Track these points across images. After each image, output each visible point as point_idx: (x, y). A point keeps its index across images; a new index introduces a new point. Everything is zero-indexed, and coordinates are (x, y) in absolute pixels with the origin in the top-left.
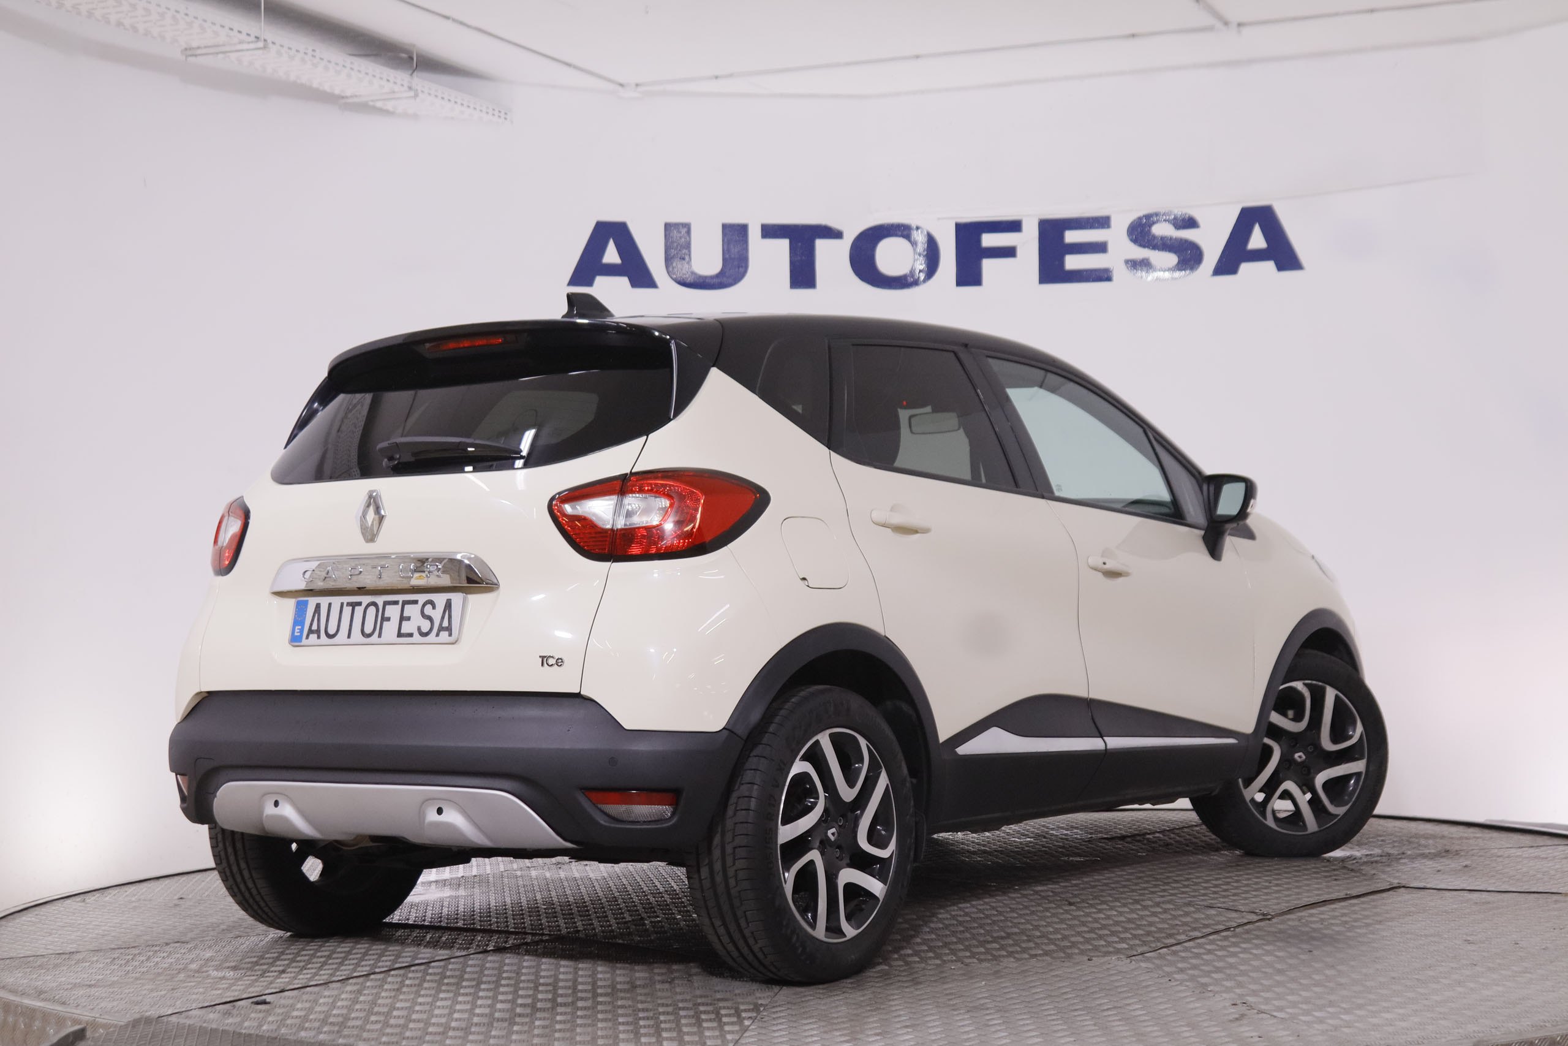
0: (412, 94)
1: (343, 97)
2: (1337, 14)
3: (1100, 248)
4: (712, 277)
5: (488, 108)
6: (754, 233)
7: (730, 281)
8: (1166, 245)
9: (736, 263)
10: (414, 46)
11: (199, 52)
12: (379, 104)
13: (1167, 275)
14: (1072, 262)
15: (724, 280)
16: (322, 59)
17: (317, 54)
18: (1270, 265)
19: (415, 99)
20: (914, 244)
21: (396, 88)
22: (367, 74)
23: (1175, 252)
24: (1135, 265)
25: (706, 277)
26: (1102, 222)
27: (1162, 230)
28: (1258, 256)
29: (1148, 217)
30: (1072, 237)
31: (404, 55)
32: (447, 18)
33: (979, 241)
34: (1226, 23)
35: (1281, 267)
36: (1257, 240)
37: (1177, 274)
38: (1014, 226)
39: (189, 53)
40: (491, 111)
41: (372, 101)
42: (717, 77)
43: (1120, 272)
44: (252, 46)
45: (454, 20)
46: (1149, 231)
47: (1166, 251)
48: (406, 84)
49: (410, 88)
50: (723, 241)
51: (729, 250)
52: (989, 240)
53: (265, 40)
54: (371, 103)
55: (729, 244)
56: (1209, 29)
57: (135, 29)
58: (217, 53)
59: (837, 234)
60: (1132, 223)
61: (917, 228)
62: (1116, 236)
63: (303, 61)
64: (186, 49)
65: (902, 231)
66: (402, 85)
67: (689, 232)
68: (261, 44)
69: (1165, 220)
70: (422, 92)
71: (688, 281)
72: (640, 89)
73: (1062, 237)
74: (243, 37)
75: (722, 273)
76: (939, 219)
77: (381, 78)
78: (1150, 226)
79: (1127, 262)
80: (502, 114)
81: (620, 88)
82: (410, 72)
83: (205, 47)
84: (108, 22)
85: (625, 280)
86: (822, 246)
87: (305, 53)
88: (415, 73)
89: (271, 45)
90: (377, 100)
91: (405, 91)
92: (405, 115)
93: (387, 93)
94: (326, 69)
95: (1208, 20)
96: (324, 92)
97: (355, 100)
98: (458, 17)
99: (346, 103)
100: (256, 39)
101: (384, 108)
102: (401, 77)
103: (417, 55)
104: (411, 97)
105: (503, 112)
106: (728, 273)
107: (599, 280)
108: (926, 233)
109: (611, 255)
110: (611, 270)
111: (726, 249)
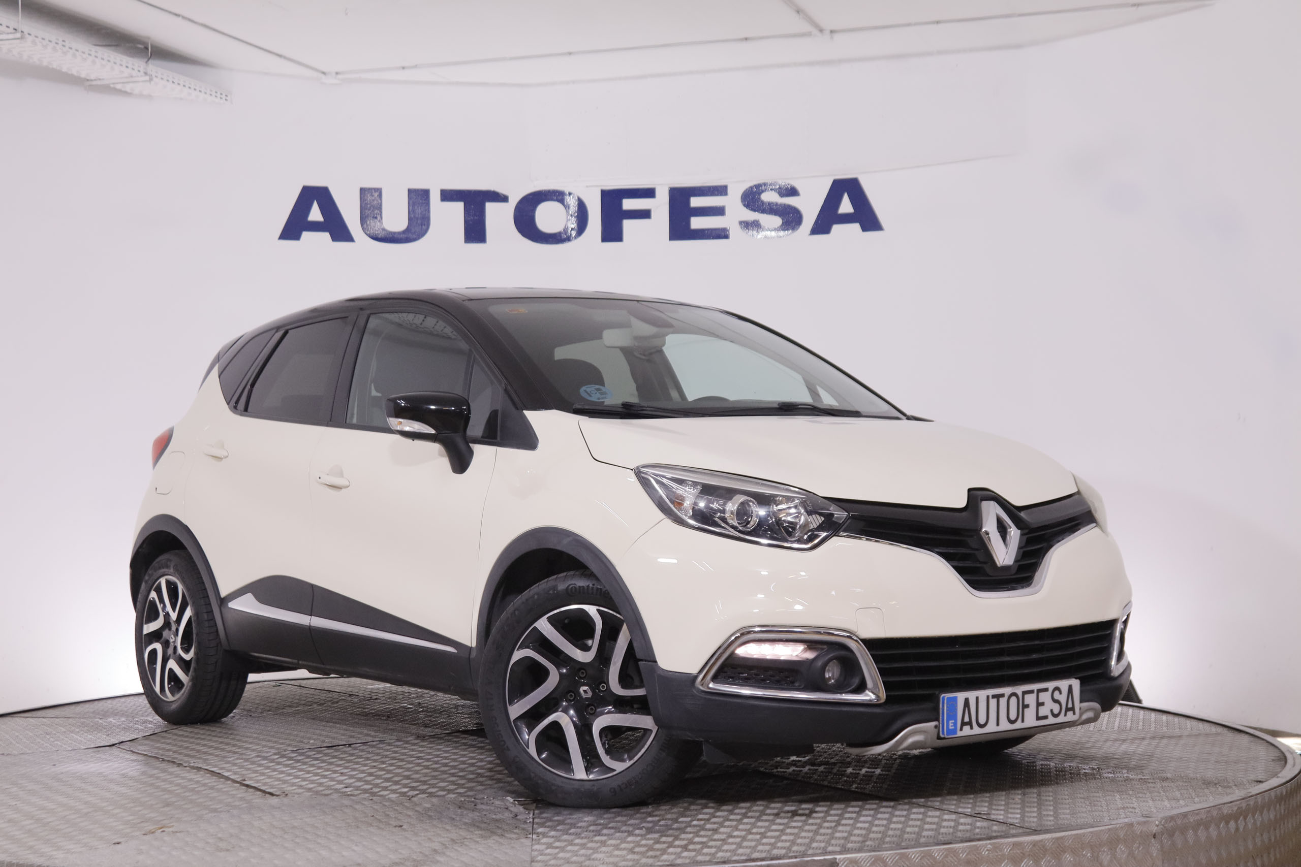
0: (147, 78)
1: (88, 80)
2: (909, 25)
3: (719, 211)
4: (399, 233)
5: (211, 91)
6: (435, 197)
7: (415, 236)
8: (772, 209)
9: (419, 221)
10: (149, 38)
12: (119, 87)
13: (773, 234)
14: (697, 223)
15: (410, 235)
16: (71, 48)
17: (67, 44)
18: (857, 226)
19: (150, 83)
20: (567, 207)
21: (134, 73)
22: (109, 61)
23: (780, 216)
24: (747, 225)
25: (395, 233)
26: (721, 190)
27: (769, 197)
28: (846, 219)
29: (758, 186)
30: (696, 202)
31: (141, 46)
32: (177, 15)
33: (621, 205)
34: (821, 31)
35: (865, 228)
36: (846, 206)
37: (782, 233)
38: (649, 193)
40: (214, 94)
41: (114, 84)
42: (403, 68)
43: (735, 231)
44: (11, 36)
45: (184, 18)
46: (759, 198)
47: (772, 214)
48: (142, 69)
49: (146, 73)
50: (409, 203)
51: (413, 211)
52: (629, 204)
53: (22, 32)
54: (112, 86)
55: (413, 206)
56: (809, 34)
59: (504, 199)
60: (745, 191)
61: (570, 194)
62: (732, 202)
63: (54, 49)
65: (557, 196)
66: (139, 71)
67: (380, 196)
68: (18, 35)
69: (771, 190)
70: (156, 77)
71: (380, 237)
72: (339, 76)
73: (688, 202)
74: (4, 29)
75: (408, 230)
76: (587, 187)
77: (121, 65)
78: (760, 194)
79: (741, 223)
80: (223, 96)
81: (322, 76)
82: (146, 60)
85: (326, 235)
86: (491, 208)
87: (56, 43)
88: (150, 61)
89: (27, 35)
90: (117, 83)
91: (141, 76)
92: (141, 96)
93: (126, 77)
94: (74, 56)
95: (807, 28)
96: (72, 75)
97: (99, 83)
98: (186, 15)
99: (91, 85)
100: (14, 31)
101: (123, 89)
102: (138, 64)
103: (152, 46)
104: (146, 81)
105: (224, 94)
106: (413, 230)
107: (306, 235)
108: (576, 198)
109: (315, 214)
110: (315, 227)
111: (411, 209)
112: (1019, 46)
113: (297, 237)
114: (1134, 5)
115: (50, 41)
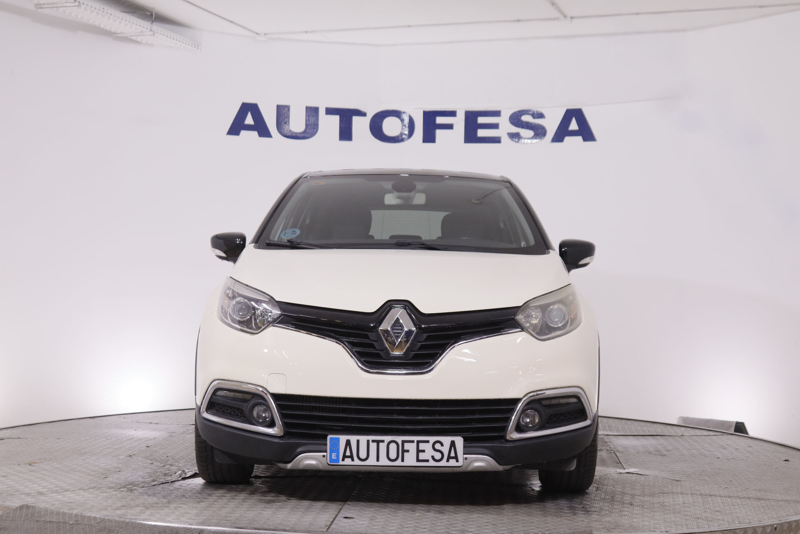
0: (152, 33)
1: (115, 33)
2: (620, 15)
3: (495, 126)
4: (300, 133)
5: (189, 42)
6: (322, 112)
7: (309, 135)
8: (527, 126)
9: (312, 127)
10: (153, 9)
11: (44, 6)
12: (134, 38)
13: (529, 141)
14: (481, 133)
15: (306, 135)
16: (107, 13)
17: (105, 10)
18: (580, 138)
19: (153, 36)
20: (402, 121)
21: (144, 30)
22: (130, 22)
23: (533, 130)
25: (297, 133)
26: (497, 114)
27: (526, 118)
28: (573, 133)
29: (519, 112)
30: (481, 120)
31: (148, 13)
33: (435, 120)
34: (565, 17)
35: (585, 140)
36: (574, 126)
37: (535, 141)
38: (452, 114)
39: (39, 6)
40: (191, 44)
41: (131, 36)
42: (306, 32)
43: (505, 139)
44: (72, 4)
46: (520, 119)
47: (528, 129)
48: (149, 28)
49: (151, 30)
50: (306, 115)
51: (309, 120)
52: (440, 120)
53: (79, 2)
54: (130, 37)
55: (309, 117)
56: (557, 19)
58: (53, 8)
59: (364, 114)
60: (511, 114)
61: (404, 113)
62: (504, 121)
63: (97, 14)
64: (37, 5)
65: (397, 114)
66: (147, 29)
67: (289, 110)
68: (76, 4)
69: (528, 114)
70: (157, 32)
71: (288, 135)
72: (267, 36)
73: (476, 120)
75: (305, 132)
76: (415, 109)
77: (137, 24)
78: (521, 116)
79: (508, 134)
80: (196, 46)
81: (256, 36)
82: (151, 22)
83: (47, 4)
85: (256, 133)
86: (356, 120)
87: (99, 10)
88: (154, 23)
89: (82, 5)
90: (133, 36)
91: (149, 31)
92: (147, 44)
93: (139, 32)
94: (109, 18)
95: (558, 15)
96: (106, 30)
97: (122, 35)
99: (117, 37)
100: (74, 1)
101: (136, 40)
102: (146, 24)
103: (155, 13)
104: (151, 35)
105: (197, 45)
106: (308, 131)
107: (243, 132)
108: (408, 115)
109: (249, 120)
110: (249, 128)
111: (307, 119)
112: (684, 30)
113: (237, 133)
114: (760, 7)
115: (95, 8)
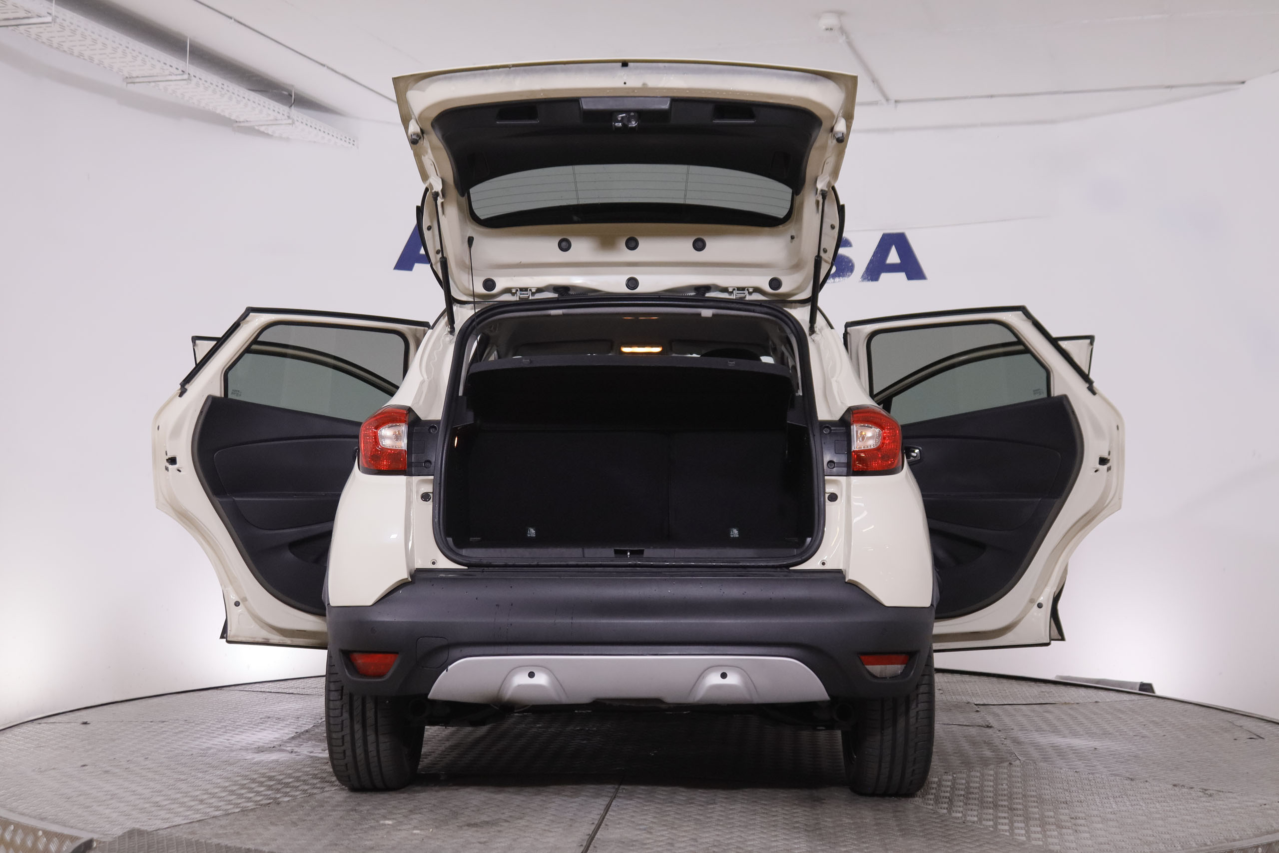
0: (290, 121)
1: (237, 122)
2: (966, 98)
5: (342, 136)
10: (293, 86)
11: (137, 80)
12: (262, 129)
17: (225, 87)
19: (292, 126)
22: (259, 105)
31: (285, 93)
32: (323, 65)
34: (887, 100)
40: (344, 139)
41: (257, 126)
44: (179, 77)
45: (328, 68)
48: (286, 114)
49: (289, 117)
53: (189, 74)
54: (257, 128)
56: (875, 103)
57: (91, 59)
58: (149, 82)
63: (214, 92)
64: (127, 78)
66: (283, 115)
68: (186, 76)
70: (297, 121)
74: (173, 70)
77: (269, 109)
80: (351, 142)
82: (289, 106)
83: (142, 77)
84: (72, 54)
87: (217, 86)
88: (293, 106)
89: (193, 78)
90: (262, 125)
91: (286, 119)
92: (280, 138)
93: (271, 120)
94: (230, 99)
95: (878, 97)
96: (224, 117)
97: (246, 124)
98: (331, 66)
99: (239, 127)
100: (182, 73)
101: (266, 132)
102: (283, 109)
103: (295, 93)
104: (290, 124)
105: (352, 140)
107: (416, 267)
112: (1053, 122)
114: (1168, 87)
115: (211, 84)
